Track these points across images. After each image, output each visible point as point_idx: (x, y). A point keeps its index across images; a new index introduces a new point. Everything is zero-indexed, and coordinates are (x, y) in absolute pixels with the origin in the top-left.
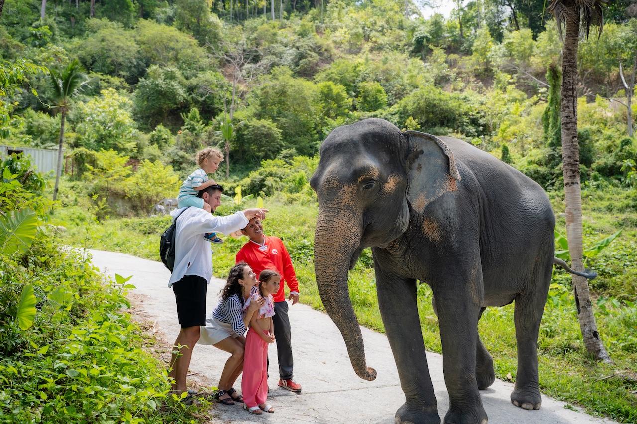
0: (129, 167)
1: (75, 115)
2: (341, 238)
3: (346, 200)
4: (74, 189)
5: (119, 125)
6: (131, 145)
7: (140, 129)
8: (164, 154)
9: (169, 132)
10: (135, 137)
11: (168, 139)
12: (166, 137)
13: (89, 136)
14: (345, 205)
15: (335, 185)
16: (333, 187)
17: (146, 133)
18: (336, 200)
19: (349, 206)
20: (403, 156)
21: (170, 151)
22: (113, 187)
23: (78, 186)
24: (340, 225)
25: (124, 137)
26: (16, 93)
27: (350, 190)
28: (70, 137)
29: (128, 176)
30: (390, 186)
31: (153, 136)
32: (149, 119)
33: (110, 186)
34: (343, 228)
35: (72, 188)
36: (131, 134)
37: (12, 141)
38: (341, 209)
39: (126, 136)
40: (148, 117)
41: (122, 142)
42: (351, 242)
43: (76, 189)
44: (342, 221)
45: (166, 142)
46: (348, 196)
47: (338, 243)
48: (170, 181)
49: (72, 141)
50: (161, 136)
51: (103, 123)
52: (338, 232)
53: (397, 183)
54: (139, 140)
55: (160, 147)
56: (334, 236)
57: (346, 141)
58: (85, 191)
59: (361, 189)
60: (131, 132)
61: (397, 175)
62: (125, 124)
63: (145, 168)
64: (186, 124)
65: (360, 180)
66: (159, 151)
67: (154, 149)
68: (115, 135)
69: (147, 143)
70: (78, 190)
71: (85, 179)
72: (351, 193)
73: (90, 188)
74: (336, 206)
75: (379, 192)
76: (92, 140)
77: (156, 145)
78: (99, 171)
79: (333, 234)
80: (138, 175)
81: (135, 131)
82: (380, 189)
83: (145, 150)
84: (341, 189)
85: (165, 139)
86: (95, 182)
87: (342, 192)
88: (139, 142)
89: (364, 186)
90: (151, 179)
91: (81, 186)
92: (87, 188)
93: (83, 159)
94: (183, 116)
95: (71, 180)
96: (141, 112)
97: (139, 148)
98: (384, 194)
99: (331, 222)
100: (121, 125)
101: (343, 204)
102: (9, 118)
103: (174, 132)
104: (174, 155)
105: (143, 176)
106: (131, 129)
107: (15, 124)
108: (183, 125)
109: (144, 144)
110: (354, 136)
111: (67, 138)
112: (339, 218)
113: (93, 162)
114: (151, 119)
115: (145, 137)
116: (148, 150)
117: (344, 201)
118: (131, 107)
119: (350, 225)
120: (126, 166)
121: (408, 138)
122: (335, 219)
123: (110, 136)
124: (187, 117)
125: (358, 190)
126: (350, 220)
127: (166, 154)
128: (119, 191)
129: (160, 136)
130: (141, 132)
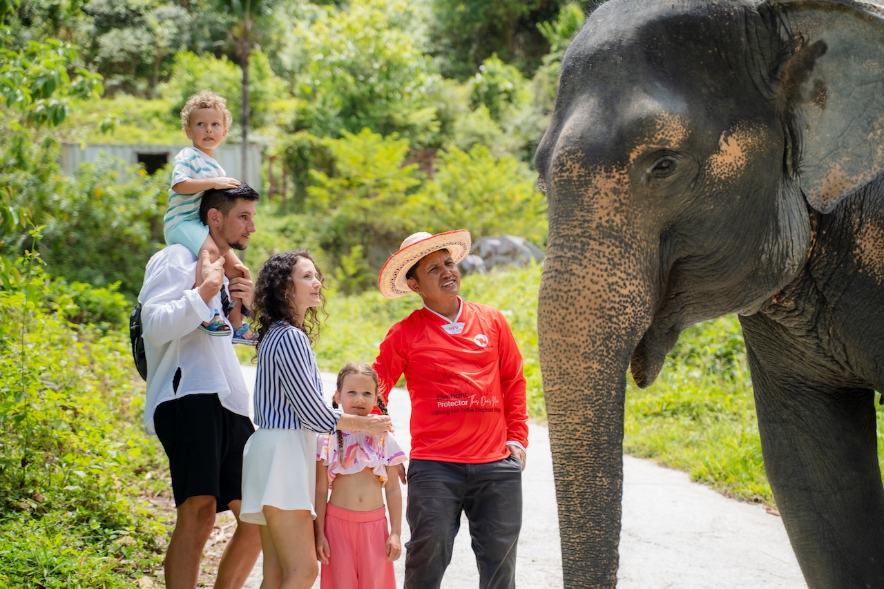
0: (409, 168)
1: (295, 57)
2: (592, 318)
3: (602, 213)
4: (288, 233)
5: (391, 69)
6: (423, 116)
7: (446, 75)
8: (504, 131)
9: (517, 75)
10: (434, 96)
11: (514, 91)
12: (509, 86)
13: (324, 103)
14: (599, 226)
15: (575, 173)
16: (569, 180)
17: (462, 82)
18: (579, 214)
19: (611, 228)
20: (764, 73)
21: (518, 121)
22: (378, 222)
23: (296, 224)
24: (587, 283)
25: (406, 98)
26: (161, 19)
27: (611, 184)
28: (282, 110)
29: (412, 190)
30: (729, 159)
31: (477, 89)
32: (470, 47)
33: (370, 219)
34: (595, 288)
35: (283, 230)
36: (423, 89)
37: (155, 132)
38: (590, 237)
39: (410, 94)
40: (468, 43)
41: (401, 112)
42: (624, 322)
43: (292, 232)
44: (592, 270)
45: (509, 100)
46: (605, 202)
47: (585, 332)
48: (513, 195)
49: (289, 118)
50: (496, 86)
51: (353, 70)
52: (584, 303)
53: (750, 151)
54: (442, 101)
55: (495, 114)
56: (573, 316)
57: (607, 48)
58: (312, 236)
59: (643, 179)
60: (421, 84)
61: (750, 125)
62: (405, 66)
63: (451, 167)
64: (554, 48)
65: (633, 156)
66: (492, 123)
67: (480, 121)
68: (383, 94)
69: (463, 105)
70: (297, 236)
71: (315, 208)
72: (615, 191)
73: (324, 229)
74: (579, 231)
75: (695, 180)
76: (333, 113)
77: (483, 110)
78: (342, 186)
79: (571, 309)
80: (434, 185)
81: (432, 80)
82: (700, 173)
83: (458, 125)
84: (588, 183)
85: (506, 92)
86: (336, 213)
87: (591, 192)
88: (443, 106)
89: (648, 171)
90: (466, 193)
91: (302, 226)
92: (316, 230)
93: (305, 161)
94: (544, 28)
95: (281, 213)
96: (449, 31)
97: (445, 121)
98: (712, 184)
99: (566, 276)
100: (397, 68)
101: (594, 225)
102: (65, 78)
103: (528, 73)
104: (530, 131)
105: (444, 187)
106: (422, 76)
107: (81, 90)
108: (548, 52)
109: (456, 111)
110: (624, 32)
111: (277, 112)
112: (585, 262)
113: (329, 166)
114: (475, 46)
115: (458, 93)
116: (465, 124)
117: (596, 217)
118: (425, 20)
119: (615, 279)
120: (403, 165)
121: (773, 17)
122: (574, 266)
123: (372, 97)
124: (554, 30)
125: (634, 182)
126: (614, 265)
127: (510, 129)
128: (393, 229)
129: (493, 88)
130: (450, 82)
